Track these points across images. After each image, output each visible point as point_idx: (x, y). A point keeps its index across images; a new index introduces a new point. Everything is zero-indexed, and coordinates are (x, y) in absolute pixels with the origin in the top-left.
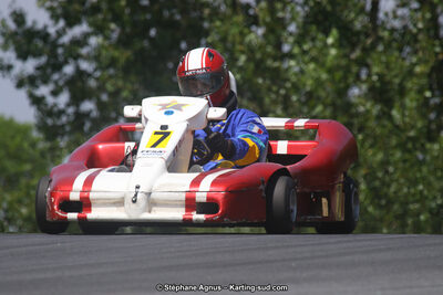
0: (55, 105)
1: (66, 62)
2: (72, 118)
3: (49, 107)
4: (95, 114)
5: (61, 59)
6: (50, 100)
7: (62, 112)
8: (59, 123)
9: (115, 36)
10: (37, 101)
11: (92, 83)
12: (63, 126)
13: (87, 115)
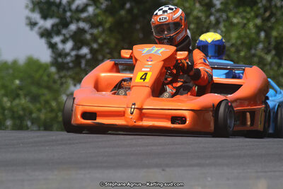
0: (64, 49)
1: (71, 22)
2: (74, 58)
3: (60, 51)
4: (89, 56)
5: (68, 20)
6: (60, 46)
7: (67, 54)
8: (65, 61)
9: (103, 6)
10: (52, 46)
11: (88, 37)
12: (68, 63)
13: (84, 56)
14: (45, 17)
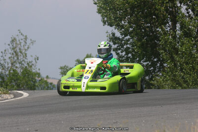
14: (115, 44)
